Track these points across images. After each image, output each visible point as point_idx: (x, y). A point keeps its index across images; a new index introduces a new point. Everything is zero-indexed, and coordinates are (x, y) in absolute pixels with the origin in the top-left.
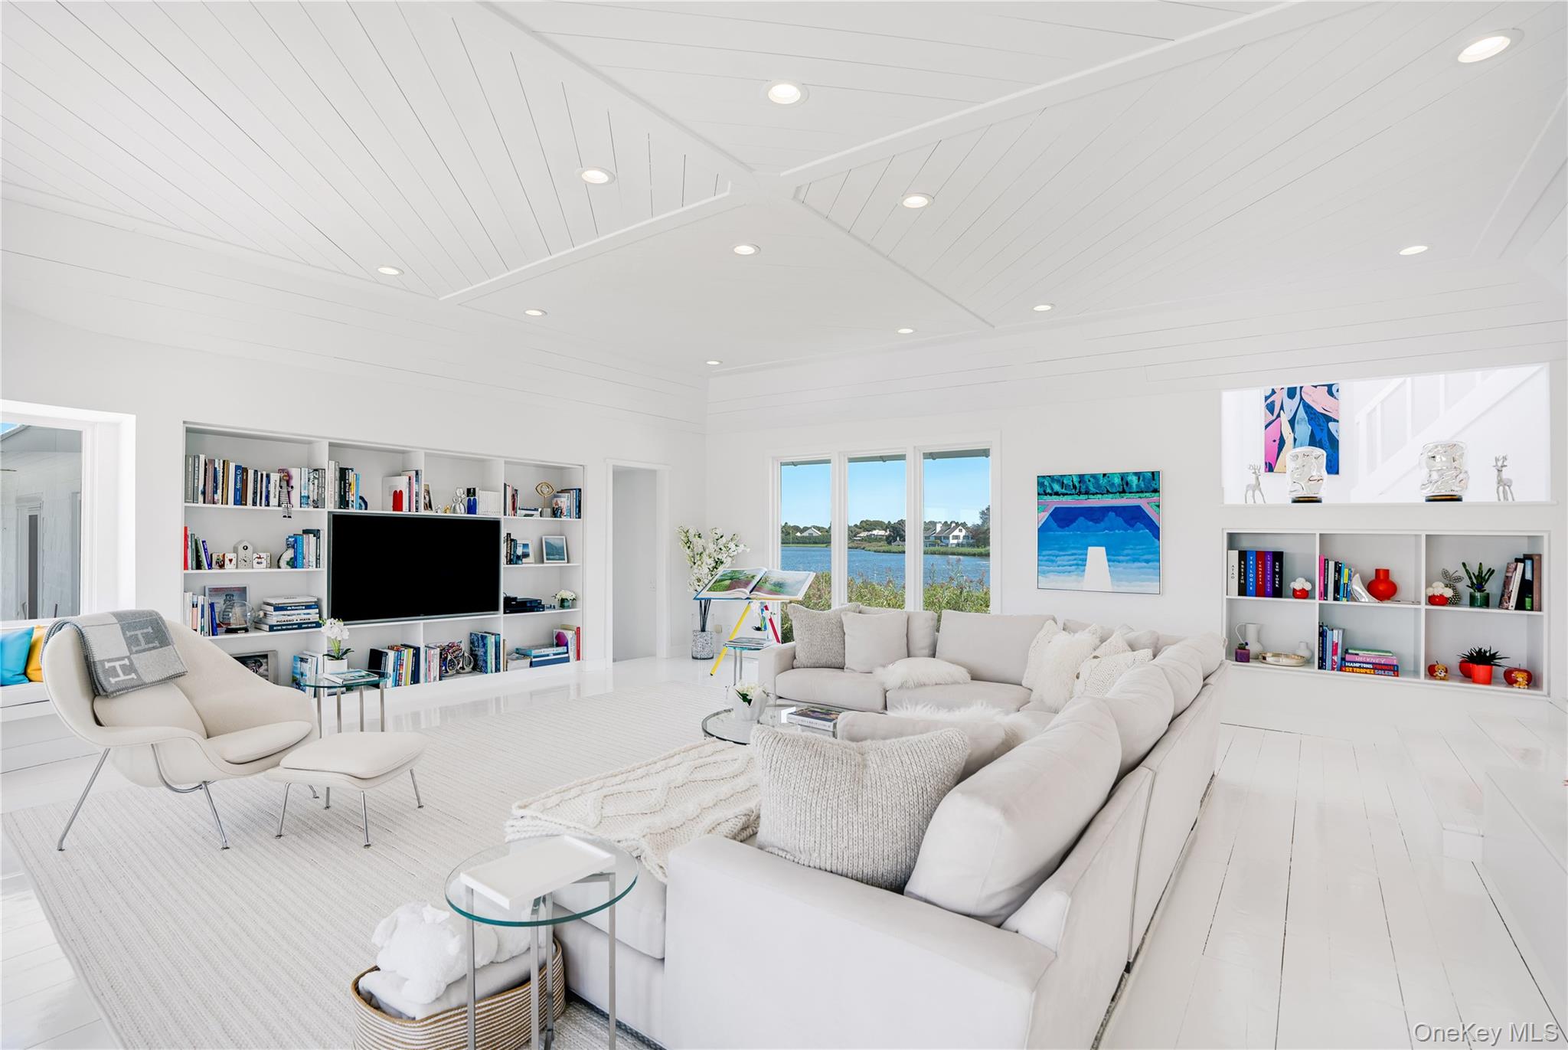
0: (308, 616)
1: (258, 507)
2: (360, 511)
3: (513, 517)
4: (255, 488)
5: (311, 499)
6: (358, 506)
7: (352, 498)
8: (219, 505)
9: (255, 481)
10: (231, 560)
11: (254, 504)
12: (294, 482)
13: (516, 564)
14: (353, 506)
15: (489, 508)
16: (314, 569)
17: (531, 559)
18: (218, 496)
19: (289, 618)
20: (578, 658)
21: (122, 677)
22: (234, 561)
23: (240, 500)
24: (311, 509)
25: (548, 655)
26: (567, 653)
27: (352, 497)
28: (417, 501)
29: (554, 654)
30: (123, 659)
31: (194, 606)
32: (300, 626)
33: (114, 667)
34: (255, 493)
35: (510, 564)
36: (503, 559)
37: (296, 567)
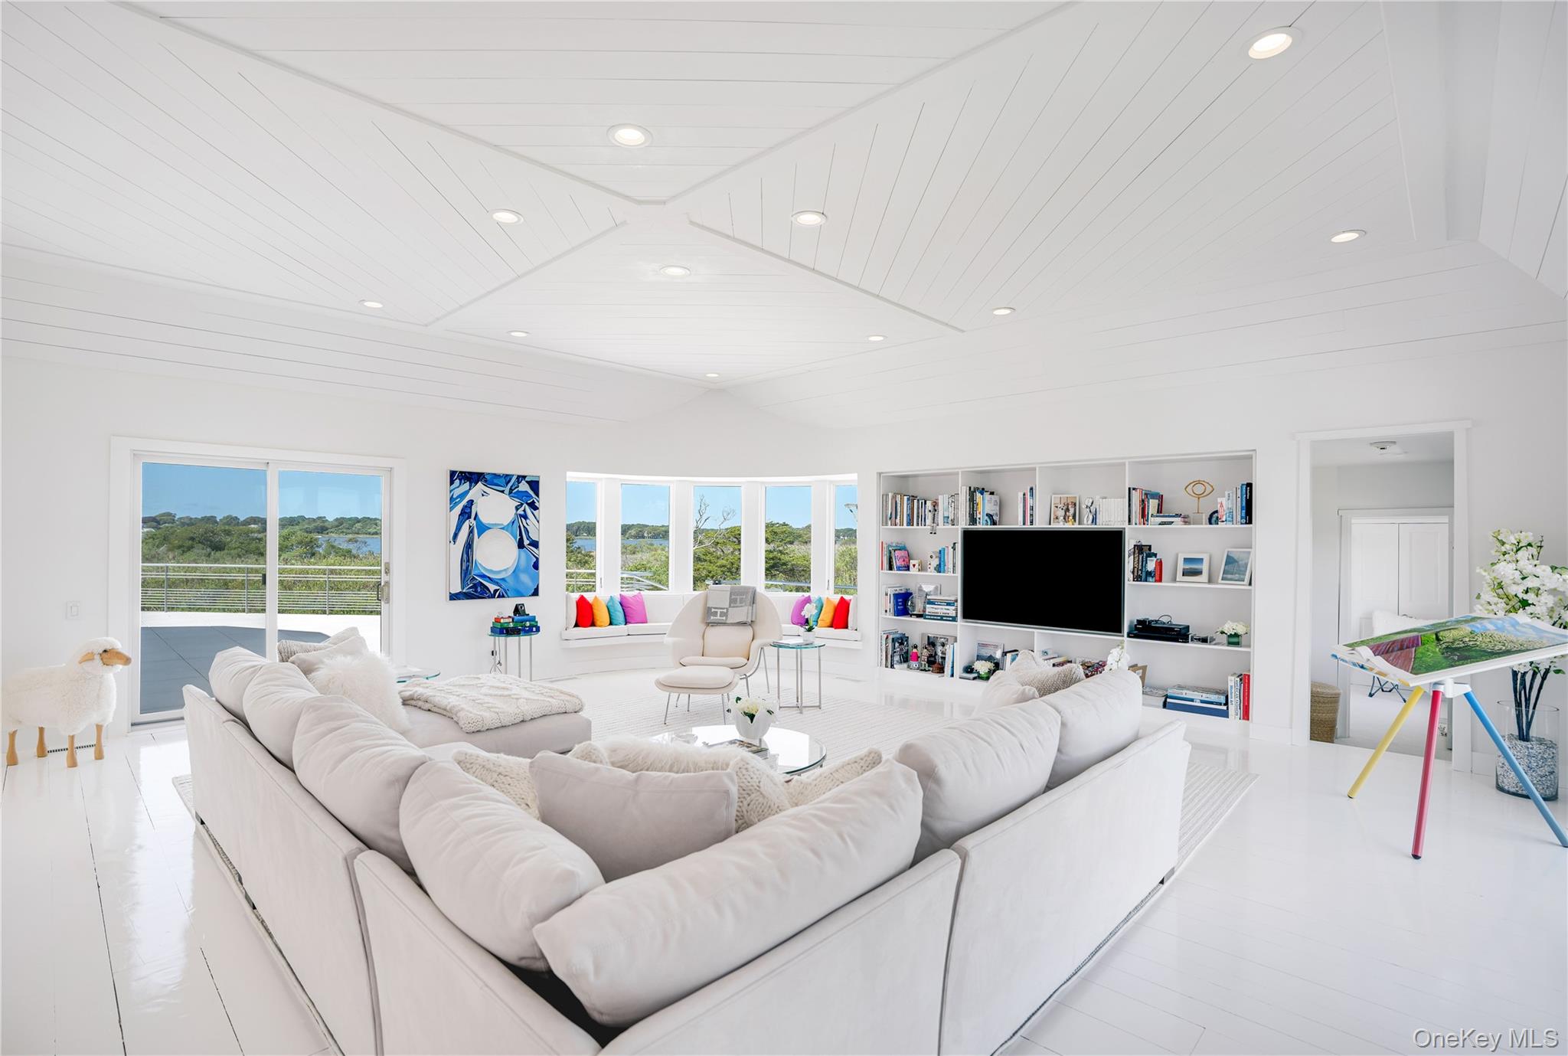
0: (948, 611)
1: (920, 527)
2: (986, 527)
3: (1142, 526)
4: (918, 513)
5: (950, 519)
6: (985, 522)
7: (978, 516)
8: (898, 527)
9: (918, 508)
10: (914, 565)
11: (918, 524)
12: (940, 508)
13: (1146, 581)
14: (979, 523)
15: (1111, 516)
16: (952, 574)
17: (1204, 577)
18: (898, 521)
19: (936, 611)
20: (1246, 715)
21: (719, 617)
22: (917, 566)
23: (910, 523)
24: (950, 526)
25: (1192, 700)
26: (1226, 704)
27: (980, 515)
28: (1032, 515)
29: (1202, 702)
30: (724, 609)
31: (887, 594)
32: (942, 618)
33: (717, 612)
34: (918, 517)
35: (1137, 581)
36: (1128, 575)
37: (940, 572)
